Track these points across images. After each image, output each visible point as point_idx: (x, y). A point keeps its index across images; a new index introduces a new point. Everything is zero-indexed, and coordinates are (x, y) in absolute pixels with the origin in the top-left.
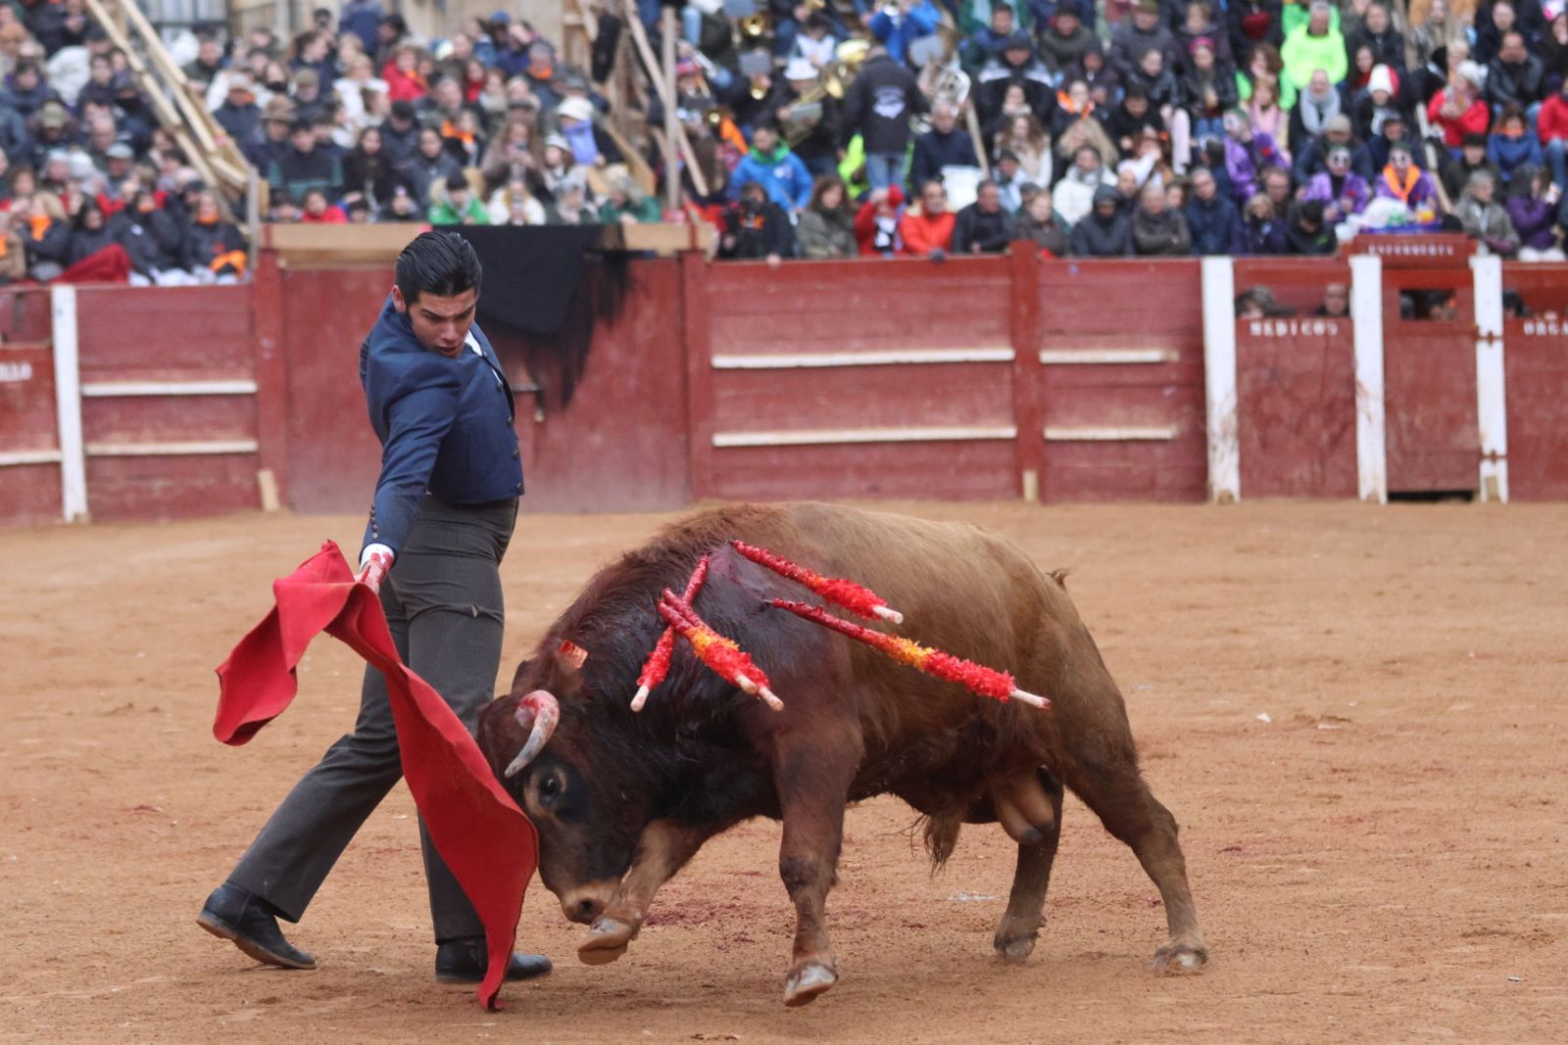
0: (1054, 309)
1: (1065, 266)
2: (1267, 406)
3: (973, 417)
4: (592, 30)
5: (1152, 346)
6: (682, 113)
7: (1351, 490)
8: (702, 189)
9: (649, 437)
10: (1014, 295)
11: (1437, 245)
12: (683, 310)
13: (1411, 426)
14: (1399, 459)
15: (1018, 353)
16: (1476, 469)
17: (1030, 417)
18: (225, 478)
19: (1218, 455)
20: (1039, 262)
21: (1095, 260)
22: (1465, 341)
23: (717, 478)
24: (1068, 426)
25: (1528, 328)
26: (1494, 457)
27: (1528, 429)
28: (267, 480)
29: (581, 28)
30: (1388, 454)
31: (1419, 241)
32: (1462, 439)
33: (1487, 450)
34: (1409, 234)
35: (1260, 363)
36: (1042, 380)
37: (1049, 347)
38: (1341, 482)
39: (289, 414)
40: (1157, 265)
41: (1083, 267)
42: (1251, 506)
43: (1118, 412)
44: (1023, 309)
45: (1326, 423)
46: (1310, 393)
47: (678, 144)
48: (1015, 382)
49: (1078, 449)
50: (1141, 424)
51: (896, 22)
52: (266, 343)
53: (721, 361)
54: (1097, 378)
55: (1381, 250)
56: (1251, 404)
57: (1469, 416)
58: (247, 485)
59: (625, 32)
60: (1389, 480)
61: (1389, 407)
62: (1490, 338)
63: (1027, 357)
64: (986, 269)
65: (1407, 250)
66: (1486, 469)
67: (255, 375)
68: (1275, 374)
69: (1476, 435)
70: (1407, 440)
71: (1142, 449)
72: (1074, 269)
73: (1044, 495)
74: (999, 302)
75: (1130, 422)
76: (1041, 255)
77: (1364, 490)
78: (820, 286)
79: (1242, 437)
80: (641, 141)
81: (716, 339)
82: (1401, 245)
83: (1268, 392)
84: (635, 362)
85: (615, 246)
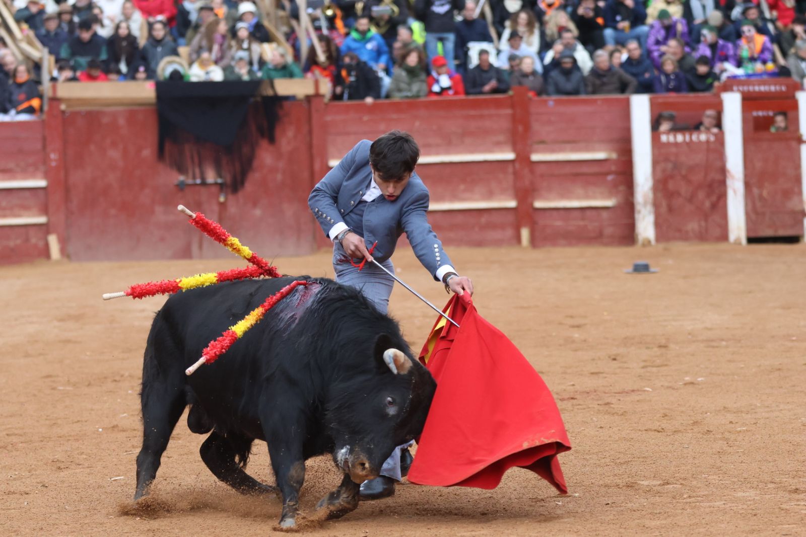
0: (539, 128)
1: (546, 102)
2: (671, 185)
3: (490, 196)
5: (600, 150)
6: (310, 11)
7: (724, 236)
8: (323, 58)
9: (289, 210)
10: (514, 119)
11: (775, 85)
12: (310, 132)
13: (761, 197)
14: (753, 217)
15: (518, 155)
16: (801, 223)
17: (525, 195)
18: (27, 240)
19: (641, 216)
20: (530, 99)
21: (565, 97)
22: (794, 143)
24: (548, 200)
28: (53, 240)
30: (747, 214)
31: (764, 83)
32: (792, 204)
34: (757, 78)
35: (667, 160)
36: (532, 172)
37: (537, 151)
38: (717, 232)
39: (67, 198)
41: (557, 102)
42: (661, 246)
43: (580, 191)
44: (520, 128)
45: (708, 195)
46: (697, 177)
48: (515, 173)
49: (555, 213)
50: (594, 198)
52: (53, 156)
54: (568, 170)
55: (741, 88)
56: (661, 184)
57: (796, 190)
58: (41, 244)
60: (748, 229)
61: (747, 185)
63: (523, 158)
64: (498, 104)
65: (757, 88)
67: (46, 176)
68: (676, 166)
69: (801, 200)
70: (758, 204)
71: (594, 213)
72: (551, 103)
73: (534, 242)
74: (505, 124)
75: (587, 197)
76: (530, 94)
77: (732, 237)
78: (394, 116)
79: (656, 205)
80: (285, 29)
81: (331, 149)
82: (754, 85)
83: (671, 177)
84: (281, 164)
85: (270, 93)
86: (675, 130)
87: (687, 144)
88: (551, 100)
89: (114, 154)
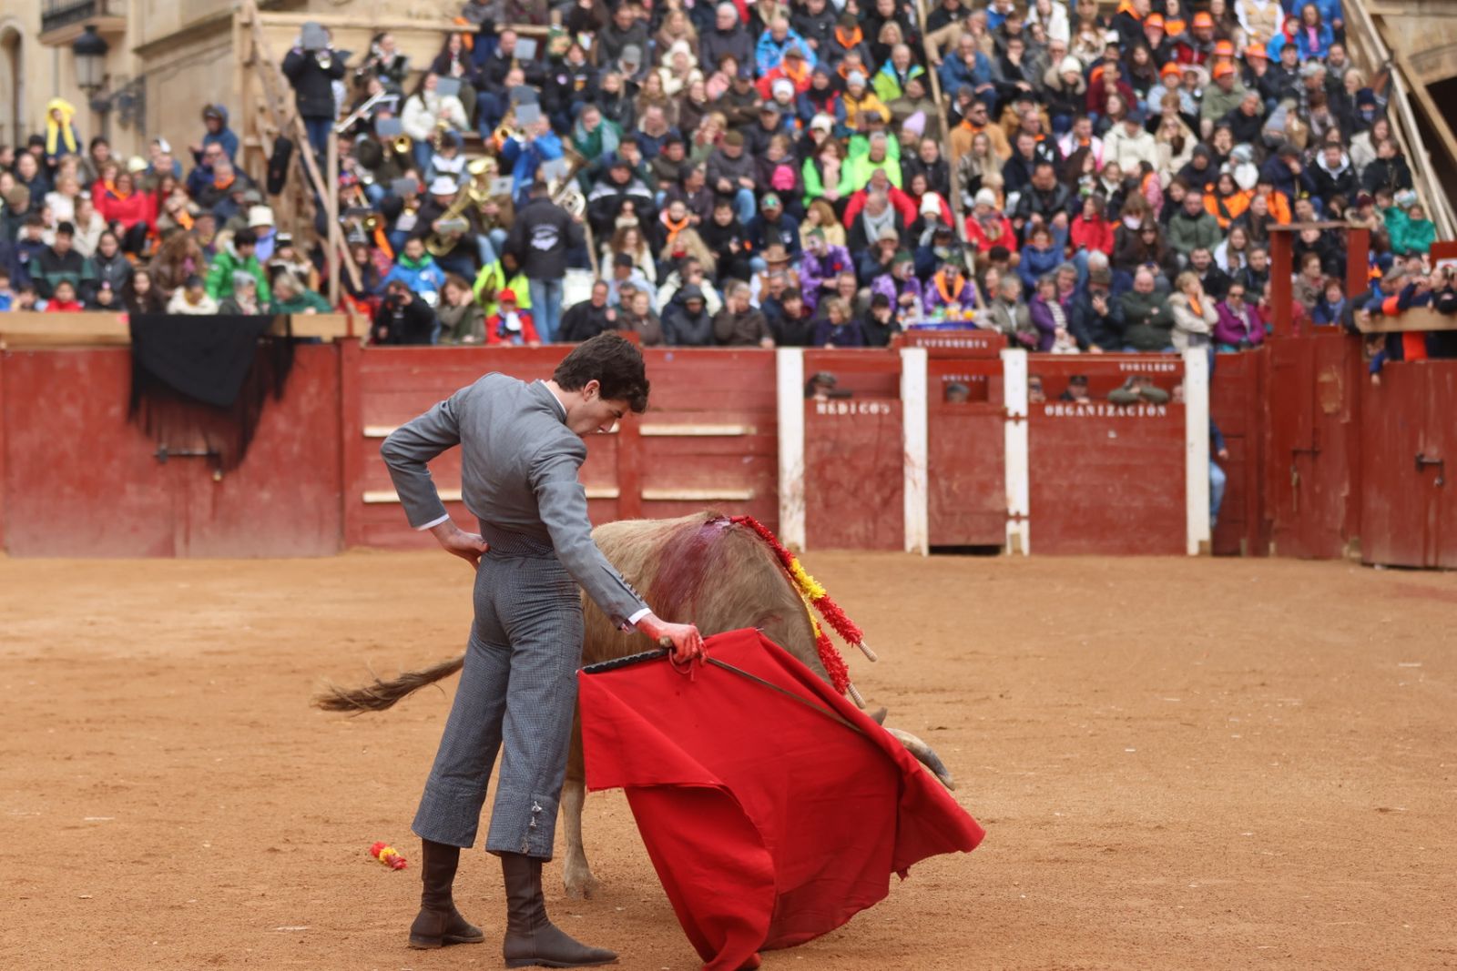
1: (661, 354)
2: (829, 473)
4: (269, 151)
5: (734, 422)
6: (342, 220)
7: (899, 544)
8: (359, 286)
9: (309, 494)
11: (973, 339)
12: (340, 388)
13: (949, 492)
14: (939, 518)
16: (1003, 528)
17: (630, 480)
19: (788, 513)
21: (687, 349)
22: (996, 420)
23: (366, 529)
24: (661, 487)
25: (1049, 410)
26: (1018, 518)
27: (1047, 495)
29: (259, 149)
30: (930, 514)
31: (958, 337)
32: (991, 503)
33: (1012, 512)
34: (951, 329)
35: (824, 438)
36: (641, 450)
37: (649, 422)
38: (890, 538)
40: (740, 354)
42: (813, 554)
43: (706, 478)
45: (879, 488)
46: (864, 463)
47: (338, 248)
48: (618, 451)
49: (671, 507)
50: (725, 487)
51: (523, 146)
53: (371, 431)
54: (690, 448)
55: (927, 343)
56: (816, 471)
57: (998, 483)
59: (296, 153)
60: (930, 536)
61: (931, 474)
62: (1017, 418)
63: (629, 430)
65: (948, 343)
66: (1011, 527)
68: (837, 446)
69: (1004, 499)
70: (946, 501)
71: (724, 507)
72: (669, 356)
75: (714, 486)
76: (641, 345)
77: (909, 545)
78: (456, 369)
79: (808, 499)
80: (309, 246)
81: (368, 412)
82: (945, 339)
83: (831, 461)
84: (299, 431)
85: (283, 333)
86: (835, 396)
87: (853, 416)
88: (670, 352)
89: (71, 411)
